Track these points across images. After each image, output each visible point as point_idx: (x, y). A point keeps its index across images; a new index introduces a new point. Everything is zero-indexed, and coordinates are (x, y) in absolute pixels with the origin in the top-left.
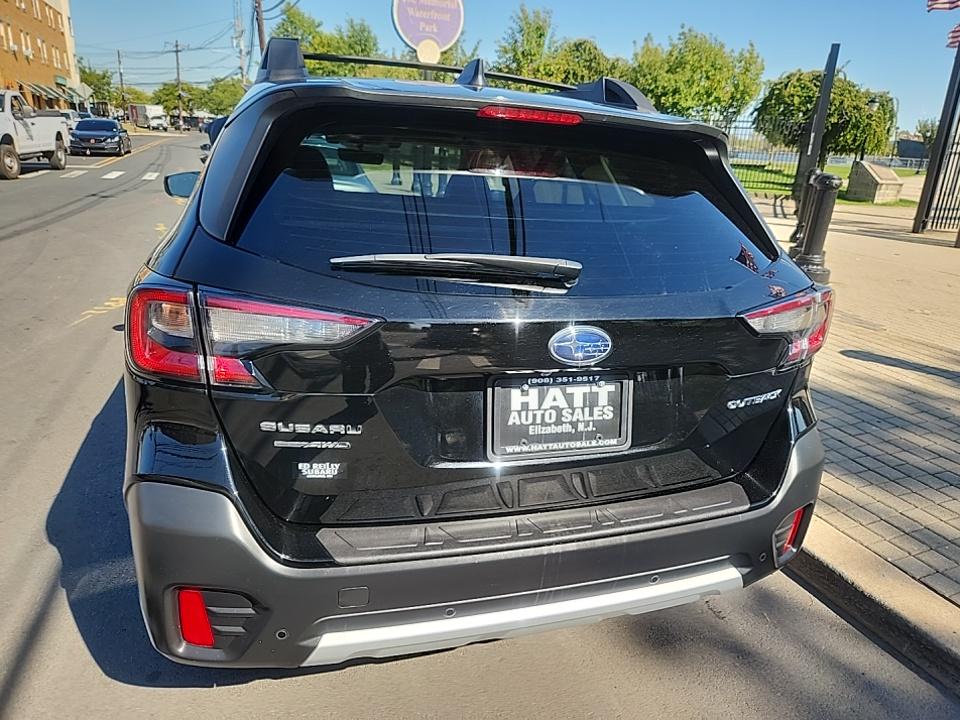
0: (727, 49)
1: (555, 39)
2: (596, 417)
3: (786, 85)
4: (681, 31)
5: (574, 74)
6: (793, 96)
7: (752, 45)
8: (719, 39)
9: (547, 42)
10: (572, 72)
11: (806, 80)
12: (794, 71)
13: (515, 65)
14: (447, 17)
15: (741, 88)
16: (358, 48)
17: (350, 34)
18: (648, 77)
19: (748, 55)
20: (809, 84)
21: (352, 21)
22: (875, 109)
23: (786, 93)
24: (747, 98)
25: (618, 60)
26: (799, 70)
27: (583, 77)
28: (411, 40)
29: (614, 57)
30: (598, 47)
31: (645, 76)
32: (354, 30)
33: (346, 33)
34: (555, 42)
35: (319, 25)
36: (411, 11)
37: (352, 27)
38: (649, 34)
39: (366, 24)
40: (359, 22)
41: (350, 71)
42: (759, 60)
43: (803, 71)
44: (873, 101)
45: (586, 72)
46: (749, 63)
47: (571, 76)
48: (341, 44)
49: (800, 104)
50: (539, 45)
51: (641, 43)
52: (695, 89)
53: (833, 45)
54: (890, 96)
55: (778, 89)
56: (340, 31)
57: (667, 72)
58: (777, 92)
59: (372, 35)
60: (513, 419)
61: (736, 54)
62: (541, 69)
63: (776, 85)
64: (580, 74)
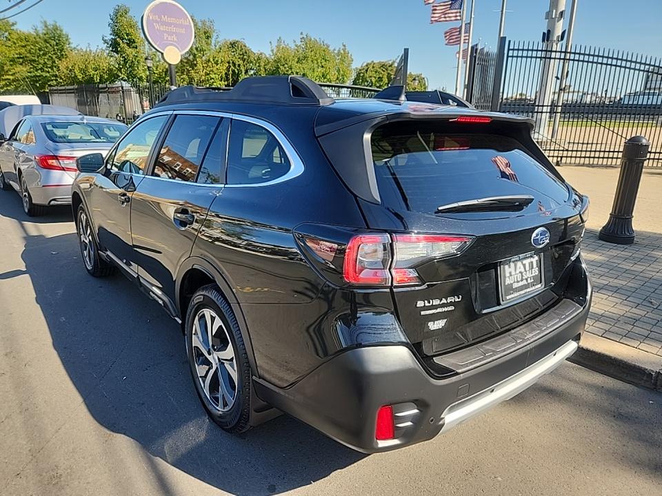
0: (331, 48)
1: (218, 40)
2: (533, 275)
3: (367, 71)
4: (302, 36)
5: (233, 62)
6: (371, 77)
7: (344, 46)
8: (325, 42)
9: (213, 42)
10: (231, 62)
11: (377, 68)
12: (370, 62)
13: (191, 57)
14: (183, 31)
15: (342, 72)
16: (53, 43)
17: (45, 32)
18: (286, 66)
19: (342, 52)
20: (379, 70)
21: (45, 22)
22: (416, 84)
23: (366, 75)
24: (345, 78)
25: (261, 54)
26: (373, 61)
27: (239, 65)
28: (158, 46)
29: (259, 53)
30: (247, 45)
31: (284, 65)
32: (48, 29)
33: (41, 30)
34: (218, 42)
35: (13, 24)
36: (157, 26)
37: (46, 26)
38: (280, 38)
39: (58, 24)
40: (52, 23)
41: (48, 59)
42: (349, 55)
43: (375, 62)
44: (414, 79)
45: (241, 62)
46: (344, 56)
47: (231, 65)
48: (38, 40)
49: (376, 81)
50: (207, 44)
51: (275, 44)
52: (316, 74)
53: (405, 49)
54: (423, 76)
55: (363, 73)
56: (36, 29)
57: (297, 62)
58: (362, 75)
59: (64, 33)
60: (508, 282)
61: (336, 52)
62: (211, 60)
63: (360, 70)
64: (237, 63)
